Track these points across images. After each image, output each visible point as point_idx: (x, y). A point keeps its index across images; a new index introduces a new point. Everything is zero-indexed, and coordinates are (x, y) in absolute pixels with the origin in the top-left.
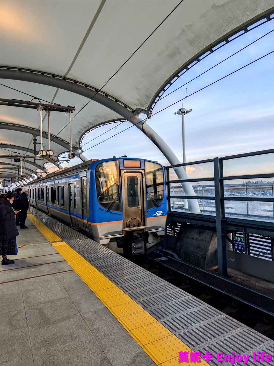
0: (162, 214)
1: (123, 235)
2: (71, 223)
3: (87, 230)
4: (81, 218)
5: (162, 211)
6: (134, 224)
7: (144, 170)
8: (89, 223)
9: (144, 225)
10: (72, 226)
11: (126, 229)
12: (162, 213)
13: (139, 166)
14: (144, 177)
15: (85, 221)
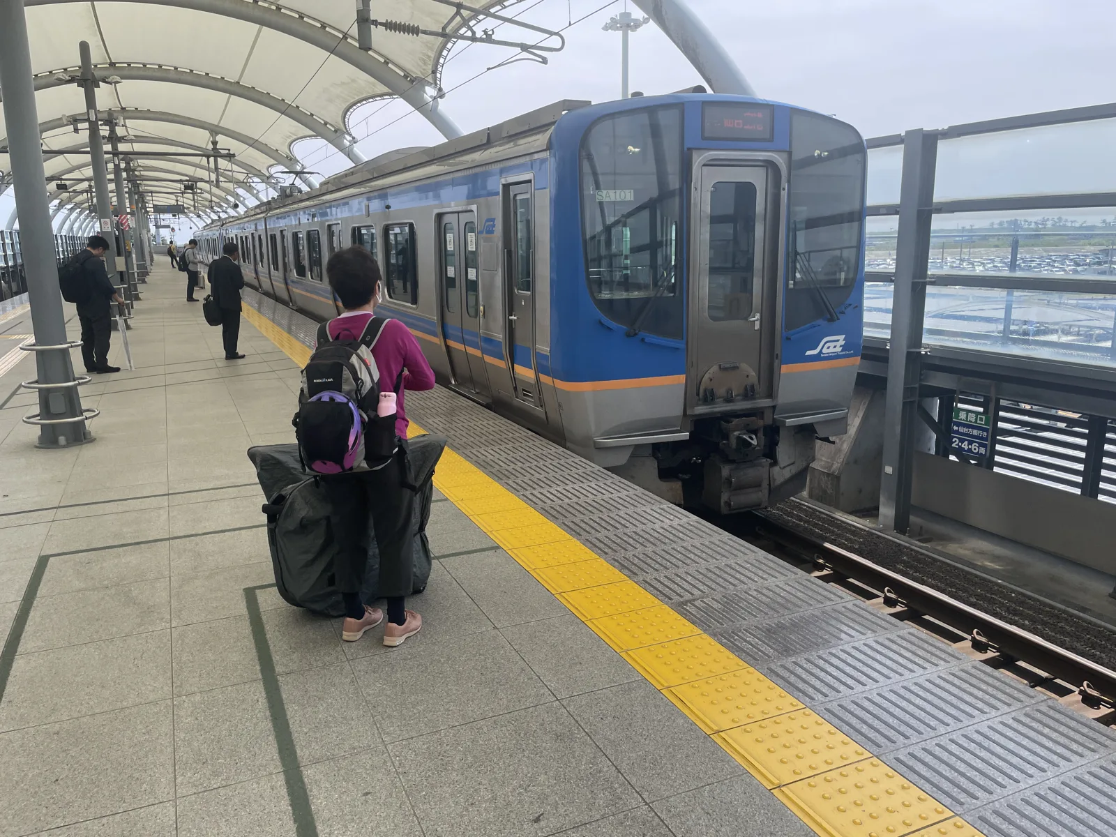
0: (844, 347)
1: (685, 436)
2: (449, 371)
3: (529, 404)
4: (501, 358)
5: (842, 337)
6: (729, 391)
7: (785, 155)
8: (545, 379)
9: (771, 394)
10: (453, 382)
11: (701, 410)
12: (843, 343)
13: (768, 136)
14: (785, 185)
15: (525, 373)
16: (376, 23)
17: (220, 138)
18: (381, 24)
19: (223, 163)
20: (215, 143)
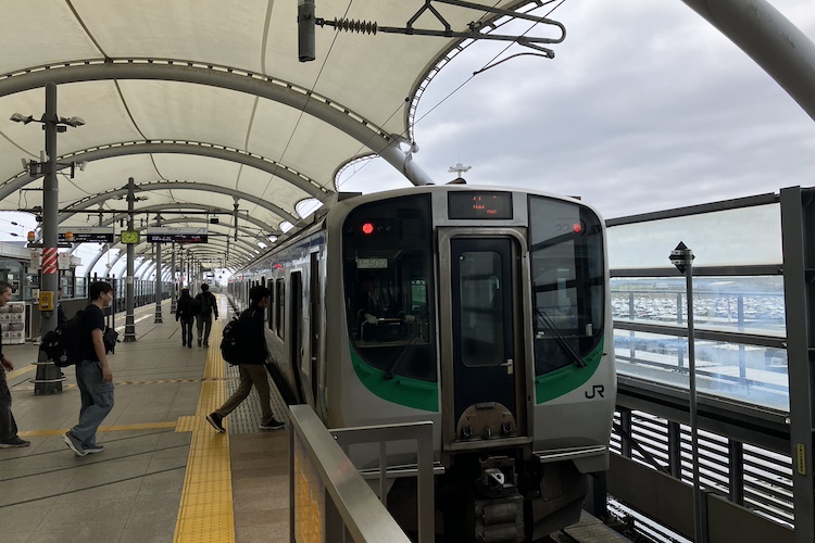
16: (322, 22)
17: (241, 202)
18: (328, 23)
19: (241, 222)
20: (236, 206)
